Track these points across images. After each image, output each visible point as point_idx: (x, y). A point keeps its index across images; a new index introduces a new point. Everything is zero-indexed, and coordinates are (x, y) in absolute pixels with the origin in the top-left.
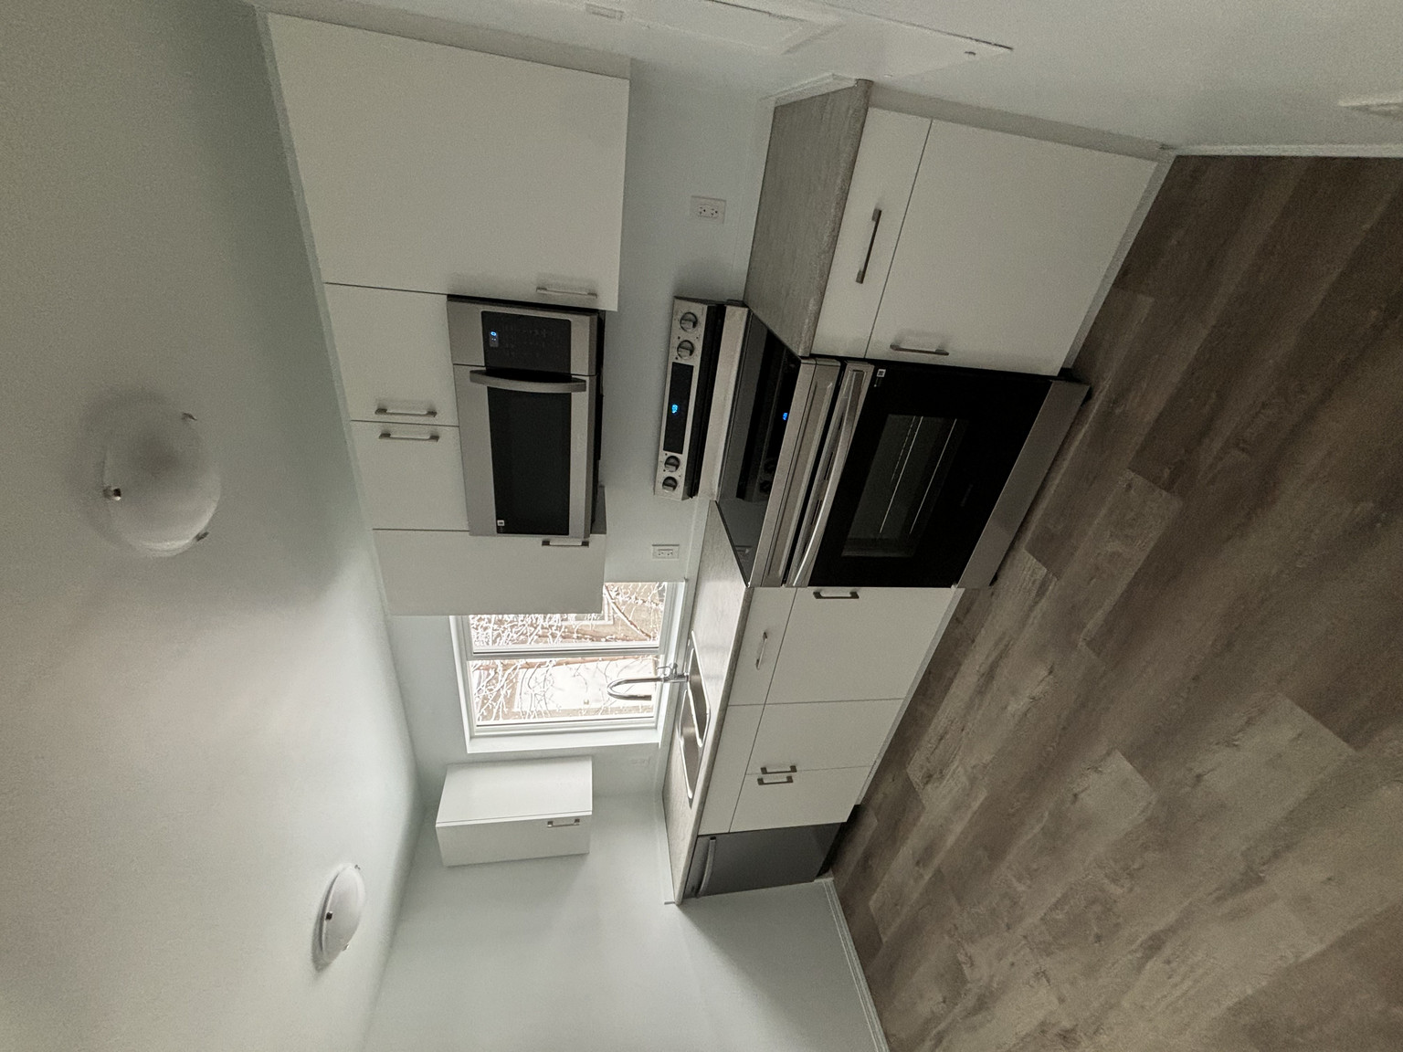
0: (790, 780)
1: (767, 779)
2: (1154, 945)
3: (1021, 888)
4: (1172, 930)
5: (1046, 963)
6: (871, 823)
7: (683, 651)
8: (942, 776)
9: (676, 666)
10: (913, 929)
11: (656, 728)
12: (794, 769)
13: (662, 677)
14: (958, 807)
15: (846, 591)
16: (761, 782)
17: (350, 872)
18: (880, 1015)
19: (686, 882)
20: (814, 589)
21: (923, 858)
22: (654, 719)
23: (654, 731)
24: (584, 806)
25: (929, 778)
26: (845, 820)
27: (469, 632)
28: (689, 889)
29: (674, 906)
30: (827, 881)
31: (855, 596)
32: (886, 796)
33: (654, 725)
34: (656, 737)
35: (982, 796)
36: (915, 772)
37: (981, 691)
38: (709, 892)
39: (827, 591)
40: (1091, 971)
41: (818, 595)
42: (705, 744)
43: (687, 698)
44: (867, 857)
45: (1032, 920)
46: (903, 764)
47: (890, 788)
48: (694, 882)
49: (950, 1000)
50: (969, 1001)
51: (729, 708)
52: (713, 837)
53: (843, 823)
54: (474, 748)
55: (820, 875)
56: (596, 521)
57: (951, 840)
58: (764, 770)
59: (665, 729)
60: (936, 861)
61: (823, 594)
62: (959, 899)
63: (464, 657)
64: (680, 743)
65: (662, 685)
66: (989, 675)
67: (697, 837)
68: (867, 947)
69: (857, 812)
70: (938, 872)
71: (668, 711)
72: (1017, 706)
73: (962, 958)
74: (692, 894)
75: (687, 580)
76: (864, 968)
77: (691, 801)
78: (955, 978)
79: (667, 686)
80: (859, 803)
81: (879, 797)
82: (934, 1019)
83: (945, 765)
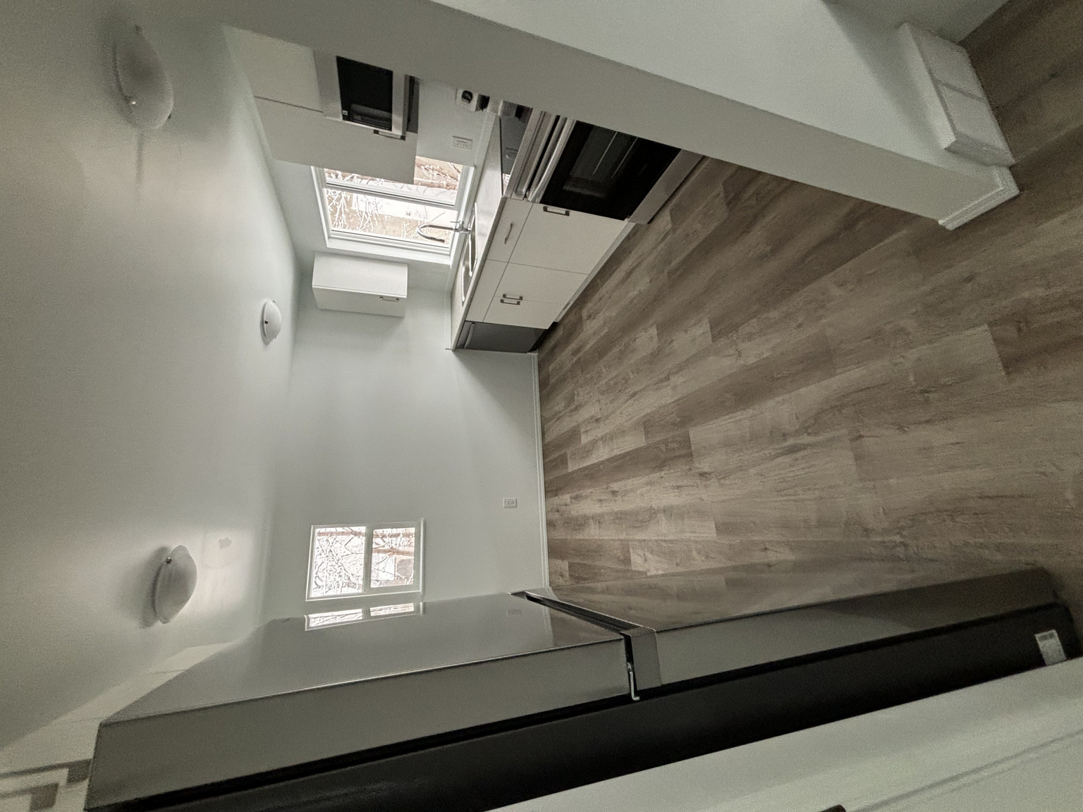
0: (518, 303)
1: (506, 300)
2: (634, 395)
3: (604, 370)
4: (640, 391)
5: (601, 397)
6: (560, 332)
7: (469, 213)
8: (594, 318)
9: (463, 223)
10: (562, 380)
11: (450, 255)
12: (521, 298)
13: (454, 228)
14: (594, 334)
15: (563, 211)
16: (502, 301)
17: (271, 303)
18: (541, 408)
19: (458, 341)
20: (543, 205)
21: (575, 353)
22: (449, 249)
23: (448, 257)
24: (402, 293)
25: (589, 317)
26: (547, 328)
27: (324, 175)
28: (459, 344)
29: (451, 351)
30: (535, 354)
31: (567, 214)
32: (570, 321)
33: (448, 253)
34: (449, 262)
35: (606, 330)
36: (585, 313)
37: (623, 281)
38: (469, 348)
39: (550, 208)
40: (612, 401)
41: (545, 209)
42: (473, 275)
43: (468, 244)
44: (555, 347)
45: (603, 382)
46: (581, 309)
47: (572, 318)
48: (462, 340)
49: (566, 407)
50: (573, 407)
51: (487, 261)
52: (474, 323)
53: (546, 330)
54: (331, 244)
55: (532, 350)
56: (411, 124)
57: (588, 347)
58: (504, 296)
59: (455, 257)
60: (580, 354)
61: (549, 210)
62: (582, 372)
63: (321, 186)
64: (462, 270)
65: (454, 234)
66: (629, 274)
67: (464, 321)
68: (543, 384)
69: (555, 325)
70: (579, 359)
71: (457, 249)
72: (633, 294)
73: (576, 392)
74: (460, 347)
75: (475, 167)
76: (540, 391)
77: (463, 303)
78: (571, 399)
79: (457, 234)
80: (557, 321)
81: (566, 321)
82: (560, 412)
83: (597, 312)
